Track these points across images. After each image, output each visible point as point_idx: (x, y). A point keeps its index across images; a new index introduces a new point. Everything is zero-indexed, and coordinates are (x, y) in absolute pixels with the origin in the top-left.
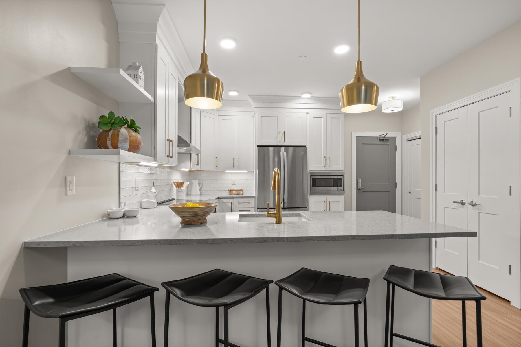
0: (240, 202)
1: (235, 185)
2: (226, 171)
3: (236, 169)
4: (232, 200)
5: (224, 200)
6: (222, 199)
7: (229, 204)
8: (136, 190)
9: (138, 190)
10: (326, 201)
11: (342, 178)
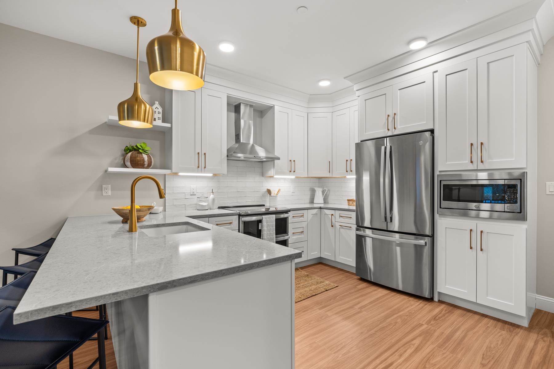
4: (332, 212)
5: (326, 211)
6: (324, 210)
7: (330, 216)
8: (191, 195)
9: (195, 195)
10: (474, 229)
11: (517, 185)
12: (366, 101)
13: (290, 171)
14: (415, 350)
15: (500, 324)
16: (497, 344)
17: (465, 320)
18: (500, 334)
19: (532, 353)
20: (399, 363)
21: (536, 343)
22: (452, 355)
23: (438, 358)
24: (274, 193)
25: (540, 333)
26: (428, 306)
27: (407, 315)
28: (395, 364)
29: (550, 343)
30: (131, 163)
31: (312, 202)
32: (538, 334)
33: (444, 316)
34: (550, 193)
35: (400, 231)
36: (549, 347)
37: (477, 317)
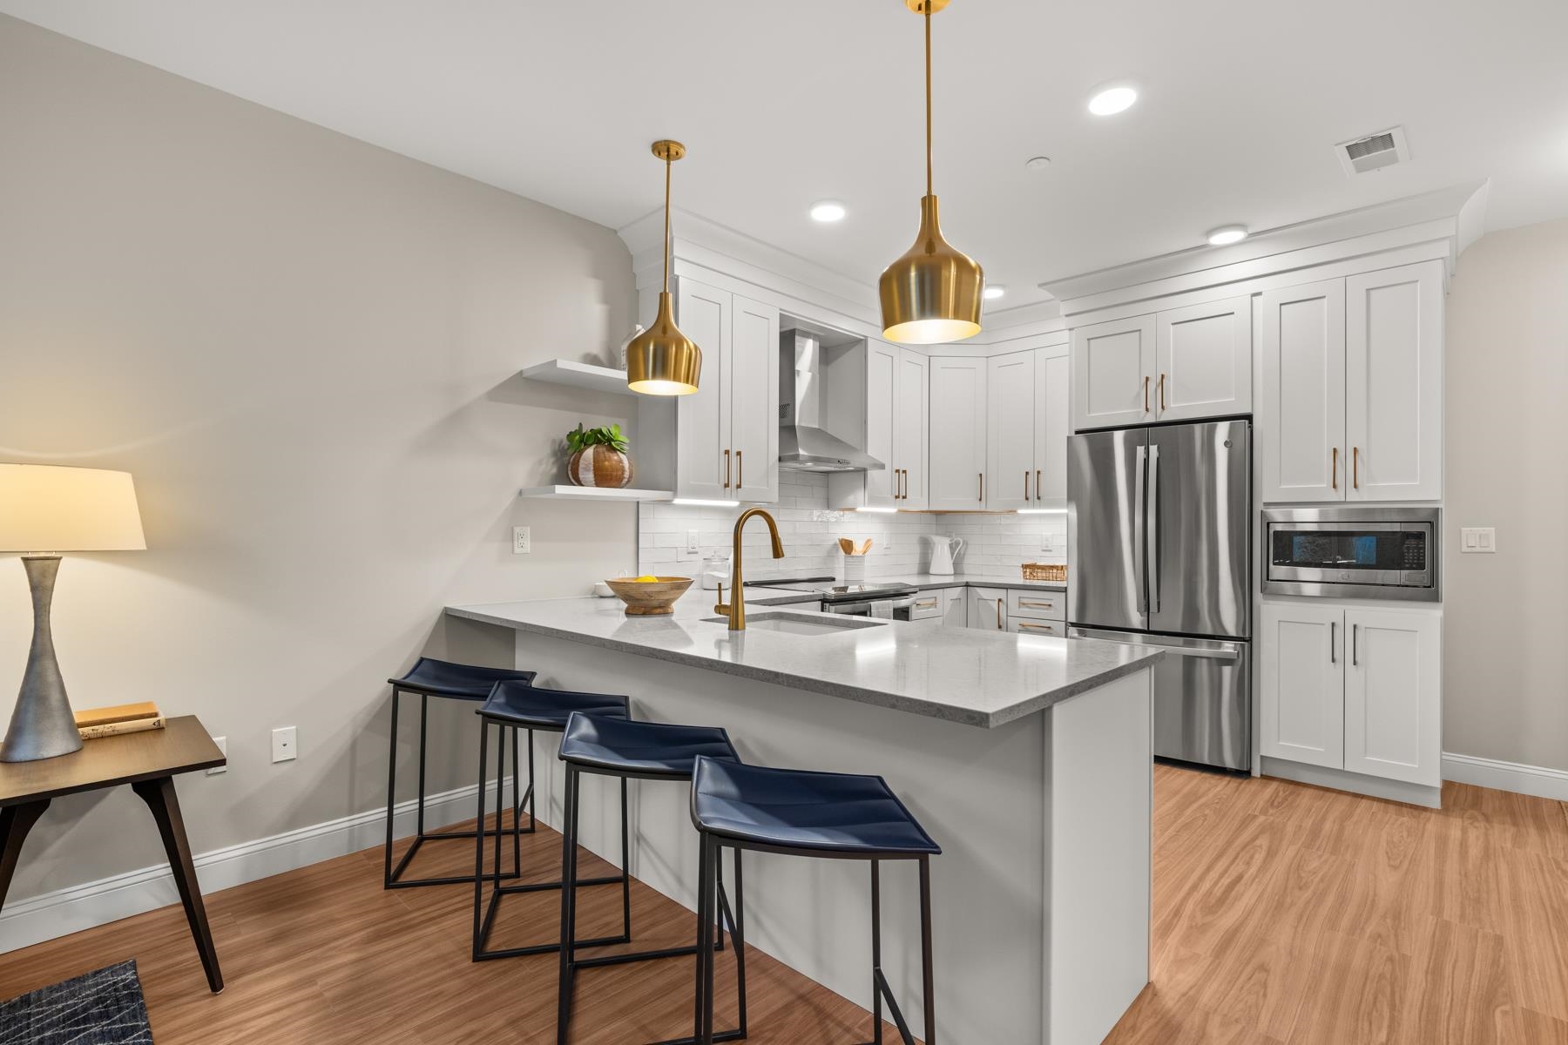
0: (1025, 601)
1: (1050, 551)
2: (1020, 511)
3: (1034, 506)
4: (1001, 594)
5: (982, 592)
6: (978, 589)
7: (995, 605)
8: (689, 553)
9: (696, 553)
10: (1339, 622)
11: (1424, 533)
12: (1091, 341)
13: (897, 497)
14: (1268, 854)
15: (1392, 808)
16: (1402, 836)
17: (1328, 804)
18: (1399, 822)
19: (1464, 845)
20: (1252, 874)
21: (1464, 831)
22: (1334, 858)
23: (1314, 864)
24: (858, 548)
25: (1466, 816)
26: (1249, 788)
27: (1217, 803)
28: (1246, 877)
29: (1487, 829)
30: (595, 475)
31: (925, 570)
32: (1462, 818)
33: (1287, 800)
34: (1469, 550)
35: (1186, 631)
36: (1486, 835)
37: (1347, 799)
